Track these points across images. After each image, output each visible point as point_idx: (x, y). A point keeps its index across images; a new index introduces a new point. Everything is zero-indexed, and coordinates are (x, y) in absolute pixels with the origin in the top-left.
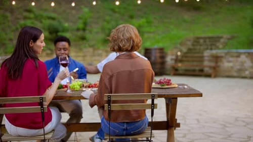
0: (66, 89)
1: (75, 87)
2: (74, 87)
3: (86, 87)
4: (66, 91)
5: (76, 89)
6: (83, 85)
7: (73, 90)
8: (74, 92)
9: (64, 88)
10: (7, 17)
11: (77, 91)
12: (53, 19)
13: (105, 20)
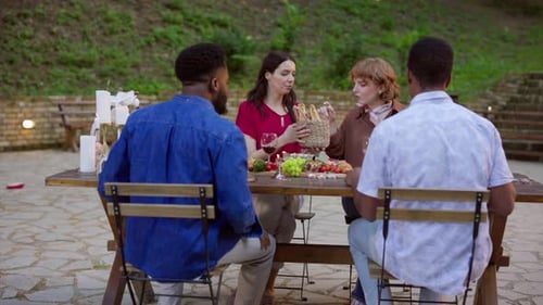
0: (273, 172)
1: (293, 168)
2: (289, 170)
3: (314, 171)
4: (274, 177)
5: (293, 173)
6: (309, 166)
7: (288, 175)
8: (290, 180)
9: (268, 170)
10: (129, 18)
11: (295, 176)
12: (223, 25)
13: (329, 32)
